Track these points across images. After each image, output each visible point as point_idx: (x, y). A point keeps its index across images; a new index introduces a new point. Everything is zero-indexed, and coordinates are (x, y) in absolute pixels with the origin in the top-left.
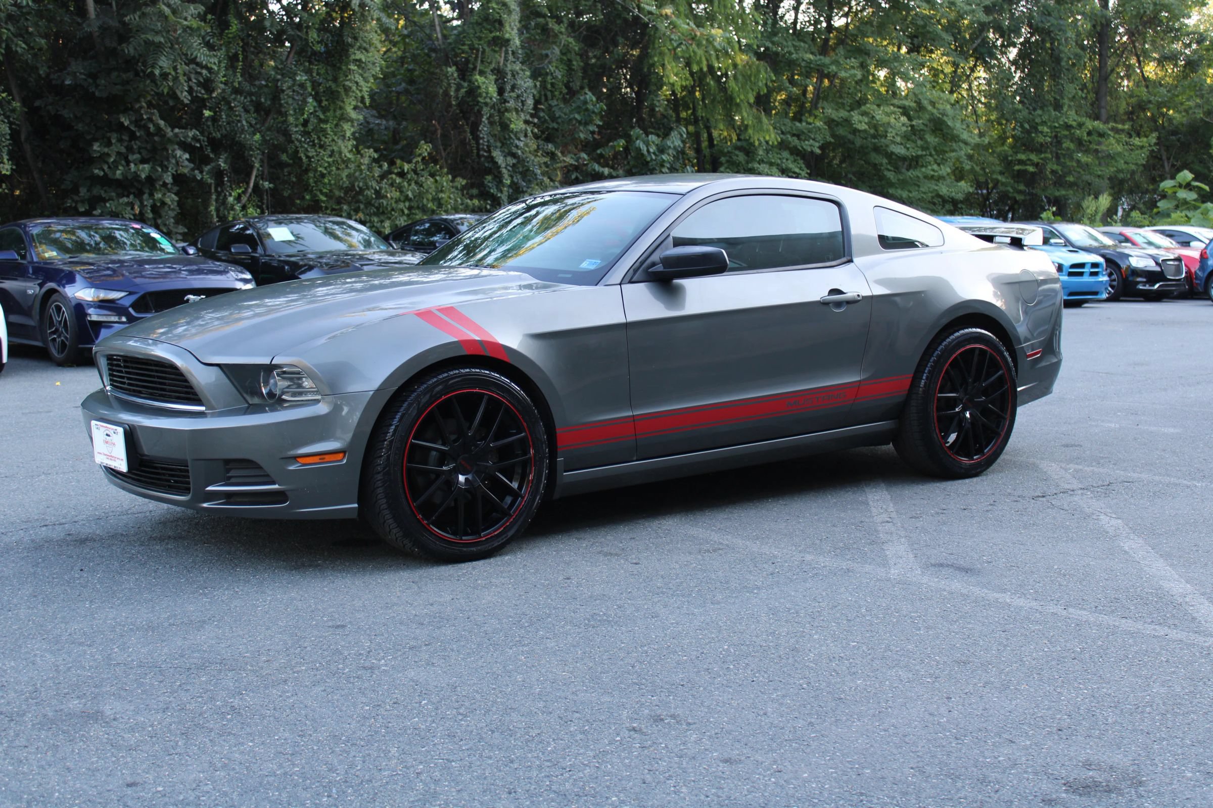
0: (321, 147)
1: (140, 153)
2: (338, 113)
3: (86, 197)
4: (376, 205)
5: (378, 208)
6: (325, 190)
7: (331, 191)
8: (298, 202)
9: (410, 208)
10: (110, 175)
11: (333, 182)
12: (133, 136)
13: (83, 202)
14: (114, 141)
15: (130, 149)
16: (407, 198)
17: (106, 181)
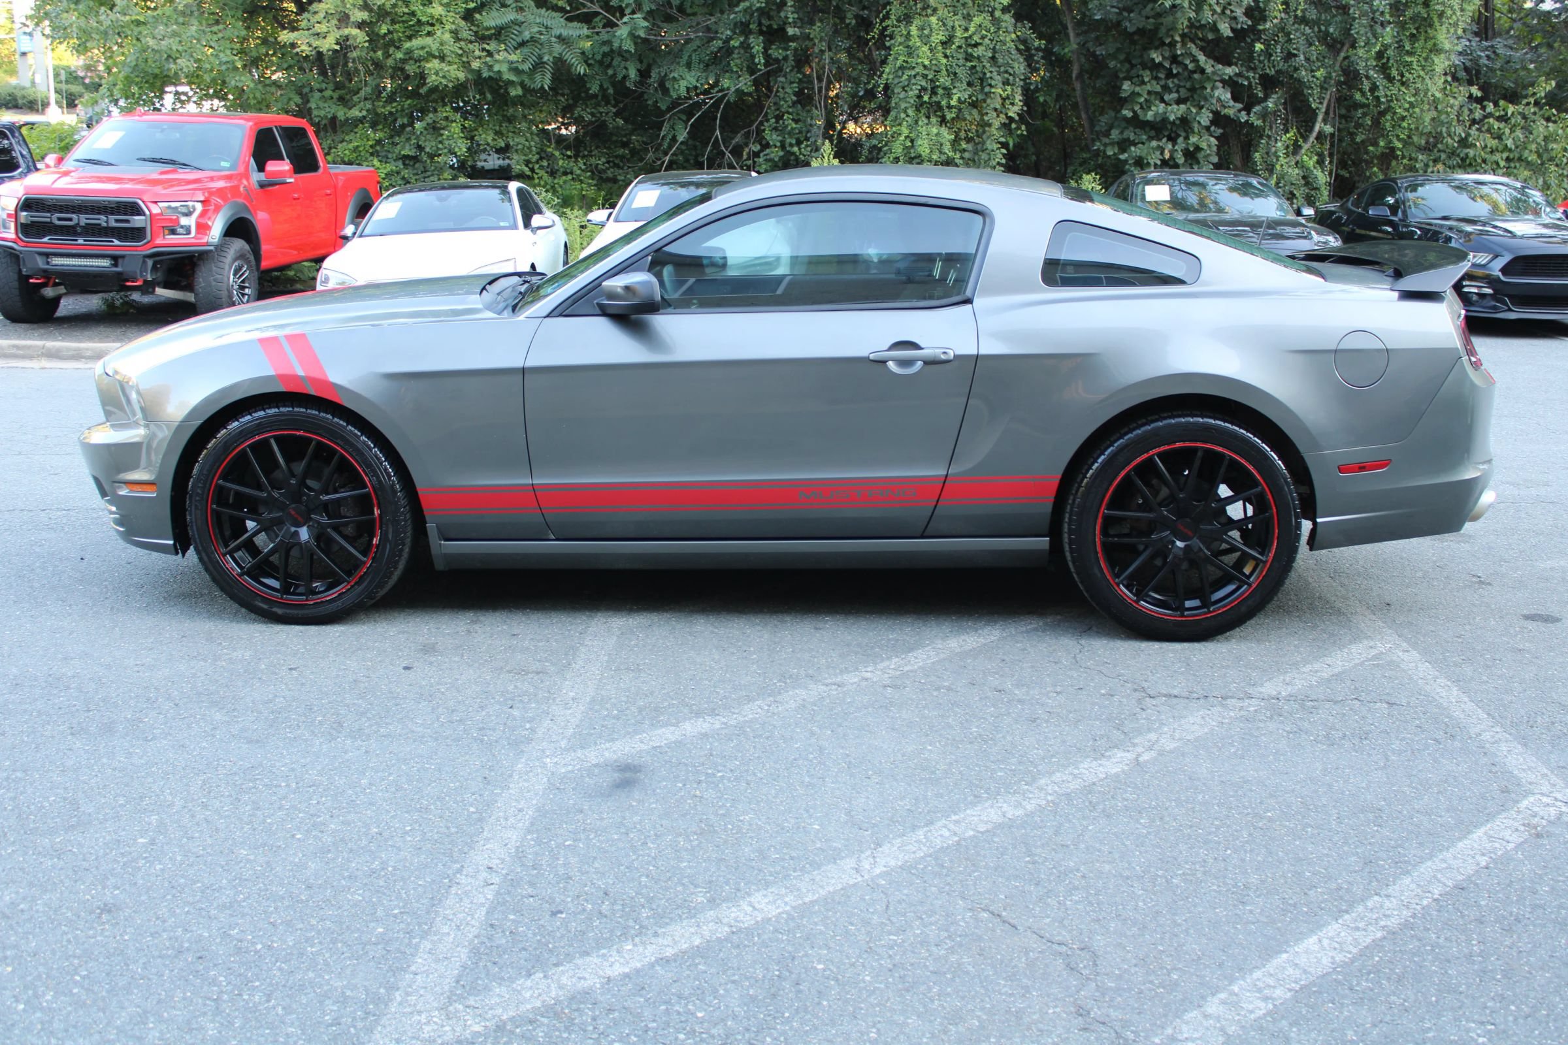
0: (1403, 84)
1: (1178, 92)
2: (1430, 44)
3: (1116, 140)
4: (1462, 155)
5: (1463, 160)
6: (1402, 136)
7: (1409, 137)
8: (1371, 148)
9: (1508, 160)
10: (1142, 117)
11: (1413, 126)
12: (1170, 75)
13: (1112, 144)
14: (1146, 79)
15: (1166, 88)
16: (1506, 148)
17: (1136, 122)
